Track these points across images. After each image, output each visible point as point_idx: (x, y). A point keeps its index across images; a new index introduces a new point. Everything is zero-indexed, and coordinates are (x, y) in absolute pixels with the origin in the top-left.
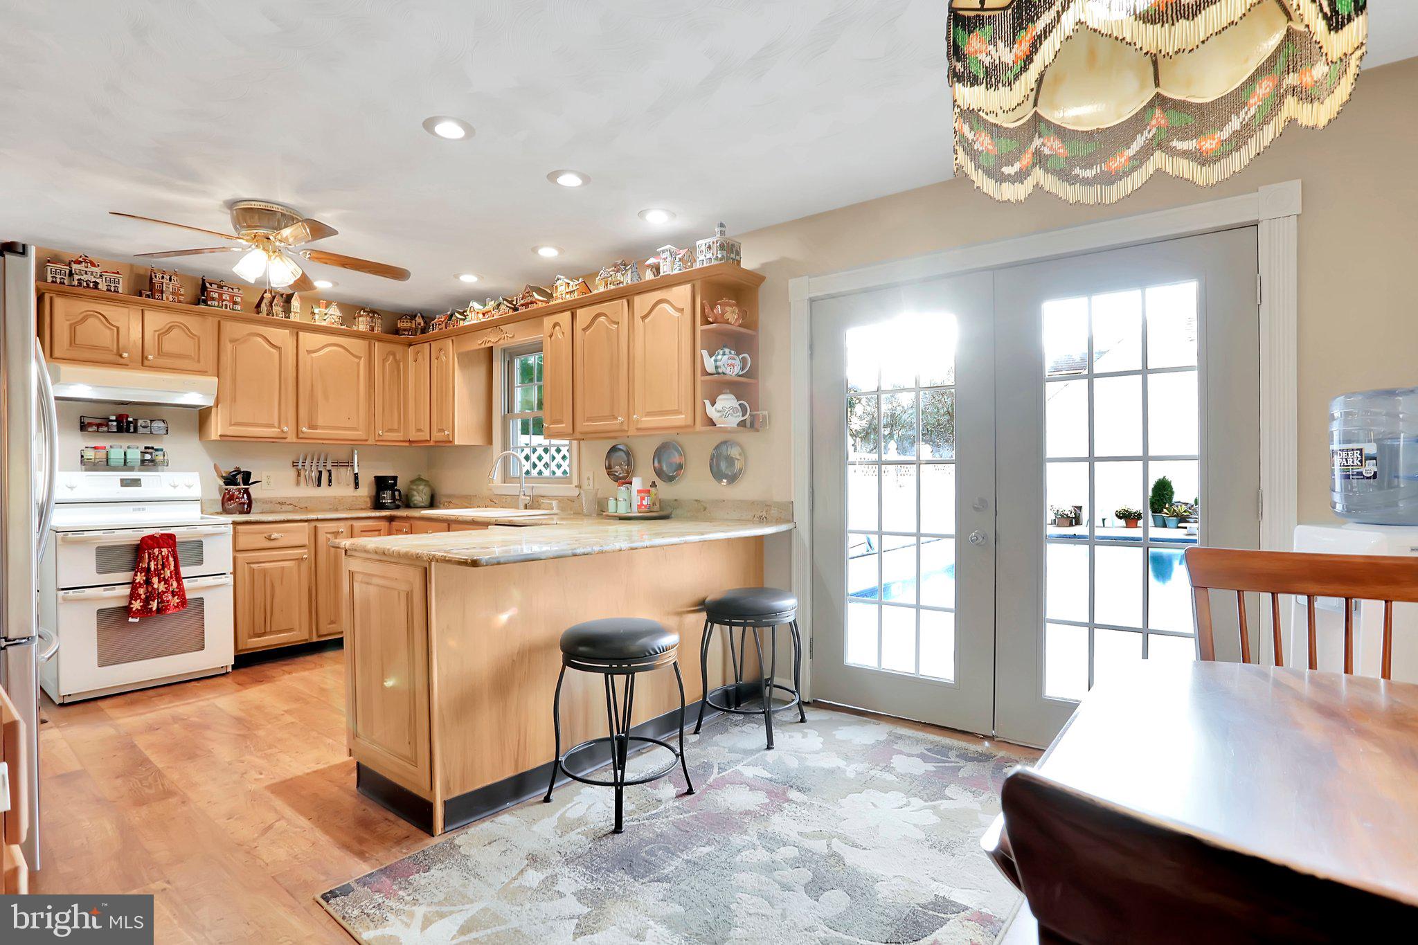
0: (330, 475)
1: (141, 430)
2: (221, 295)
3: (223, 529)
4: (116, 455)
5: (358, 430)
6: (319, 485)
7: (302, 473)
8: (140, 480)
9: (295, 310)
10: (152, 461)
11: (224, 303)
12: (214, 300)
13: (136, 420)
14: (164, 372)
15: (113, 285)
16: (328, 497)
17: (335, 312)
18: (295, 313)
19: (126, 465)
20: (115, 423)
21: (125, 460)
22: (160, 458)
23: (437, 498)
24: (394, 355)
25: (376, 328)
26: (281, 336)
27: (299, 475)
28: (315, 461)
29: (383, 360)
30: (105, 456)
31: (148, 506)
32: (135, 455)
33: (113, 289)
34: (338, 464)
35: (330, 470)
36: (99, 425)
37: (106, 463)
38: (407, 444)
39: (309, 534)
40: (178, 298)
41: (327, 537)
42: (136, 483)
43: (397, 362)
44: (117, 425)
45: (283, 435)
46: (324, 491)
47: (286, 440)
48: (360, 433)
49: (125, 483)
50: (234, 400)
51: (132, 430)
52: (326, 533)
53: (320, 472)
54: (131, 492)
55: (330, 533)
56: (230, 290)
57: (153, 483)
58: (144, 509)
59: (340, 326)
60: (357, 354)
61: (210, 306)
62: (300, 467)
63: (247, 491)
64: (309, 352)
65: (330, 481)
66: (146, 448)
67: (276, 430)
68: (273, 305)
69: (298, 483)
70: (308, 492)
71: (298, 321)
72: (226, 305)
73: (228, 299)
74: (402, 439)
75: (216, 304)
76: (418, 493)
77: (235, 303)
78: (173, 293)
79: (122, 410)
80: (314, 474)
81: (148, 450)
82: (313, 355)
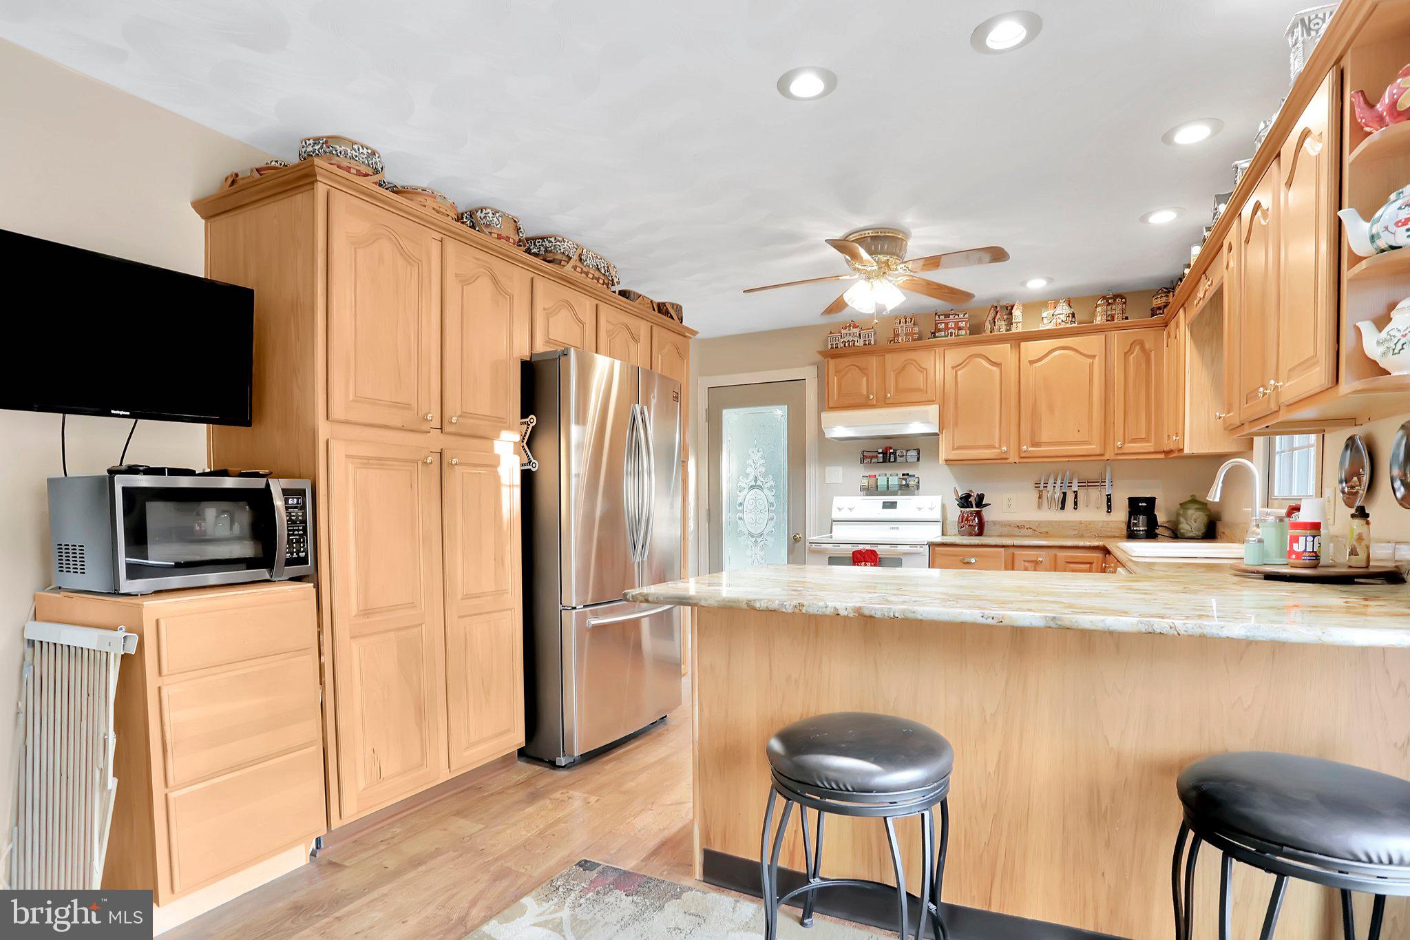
0: (1076, 497)
1: (899, 459)
2: (946, 324)
3: (918, 549)
4: (882, 482)
5: (1090, 444)
6: (1063, 508)
7: (1045, 494)
8: (896, 502)
9: (1017, 320)
10: (907, 485)
11: (949, 331)
12: (941, 331)
13: (895, 451)
14: (901, 406)
15: (867, 339)
16: (1072, 522)
17: (1063, 309)
18: (1017, 323)
19: (888, 491)
20: (881, 455)
21: (888, 486)
22: (912, 482)
23: (1220, 528)
24: (1142, 344)
25: (1116, 316)
26: (1003, 351)
27: (1040, 497)
28: (1059, 482)
29: (1125, 353)
30: (874, 483)
31: (902, 526)
32: (894, 481)
33: (867, 343)
34: (1087, 484)
35: (1077, 492)
36: (872, 458)
37: (875, 489)
38: (1162, 456)
39: (1005, 561)
40: (912, 338)
41: (1024, 566)
42: (893, 505)
43: (1146, 353)
44: (883, 456)
45: (1004, 456)
46: (1069, 515)
47: (1008, 461)
48: (1094, 446)
49: (887, 505)
50: (956, 424)
51: (892, 459)
52: (1024, 561)
53: (1065, 494)
54: (889, 514)
55: (1028, 561)
56: (957, 317)
57: (907, 506)
58: (898, 528)
59: (1069, 325)
60: (1090, 353)
61: (938, 337)
62: (1042, 488)
63: (979, 514)
64: (1032, 362)
65: (1076, 503)
66: (903, 475)
67: (995, 450)
68: (996, 320)
69: (1040, 506)
70: (1052, 515)
71: (1021, 331)
72: (951, 333)
73: (953, 326)
74: (1153, 450)
75: (943, 333)
76: (1186, 520)
77: (960, 329)
78: (906, 335)
79: (888, 443)
80: (1058, 496)
81: (904, 477)
82: (1036, 365)
